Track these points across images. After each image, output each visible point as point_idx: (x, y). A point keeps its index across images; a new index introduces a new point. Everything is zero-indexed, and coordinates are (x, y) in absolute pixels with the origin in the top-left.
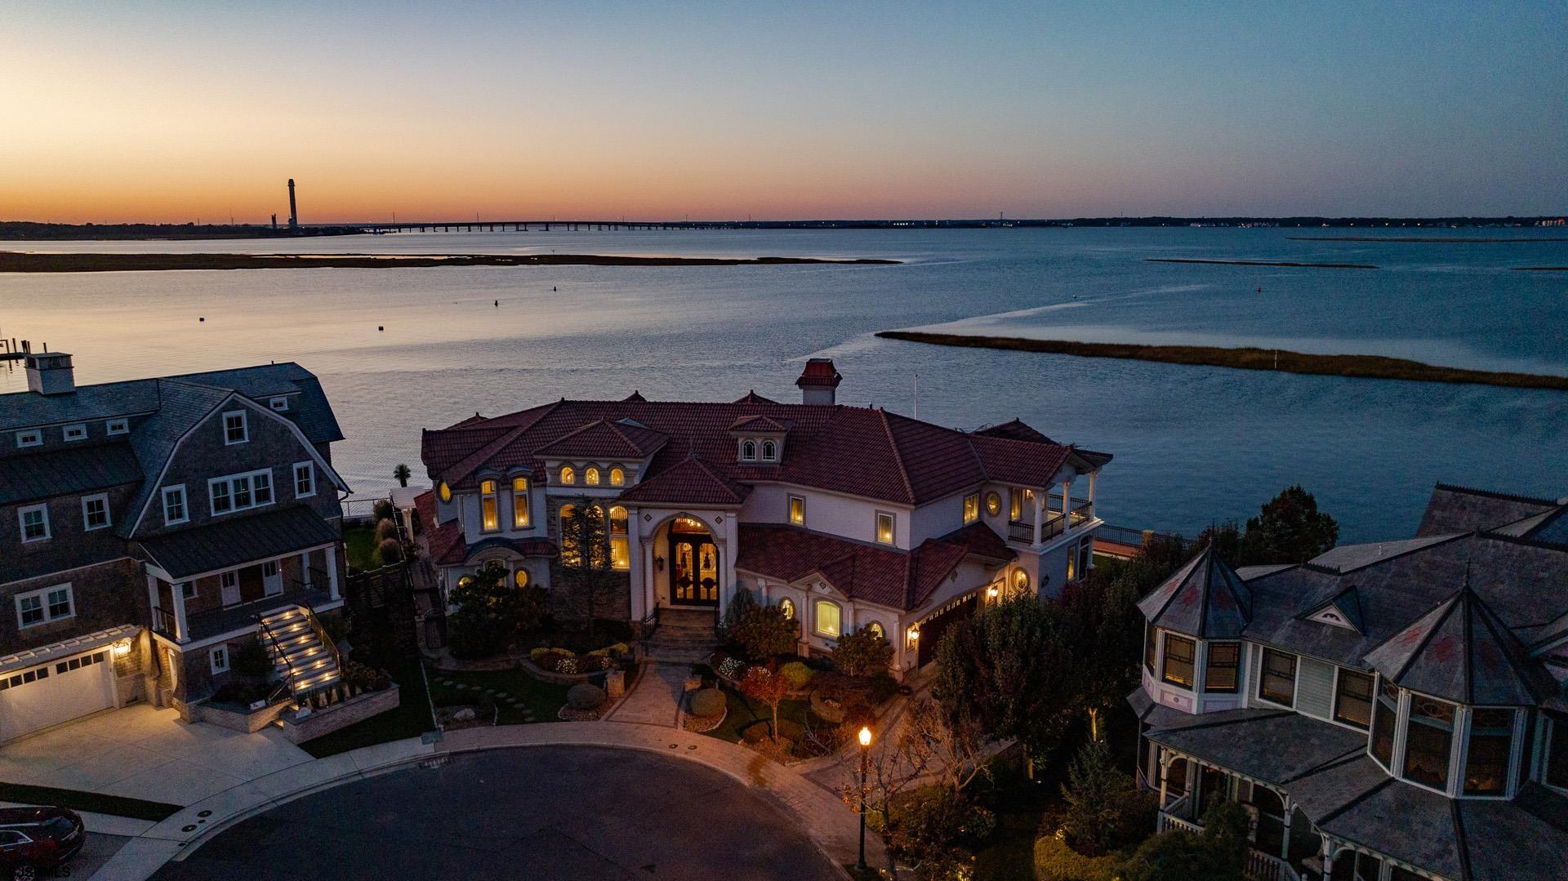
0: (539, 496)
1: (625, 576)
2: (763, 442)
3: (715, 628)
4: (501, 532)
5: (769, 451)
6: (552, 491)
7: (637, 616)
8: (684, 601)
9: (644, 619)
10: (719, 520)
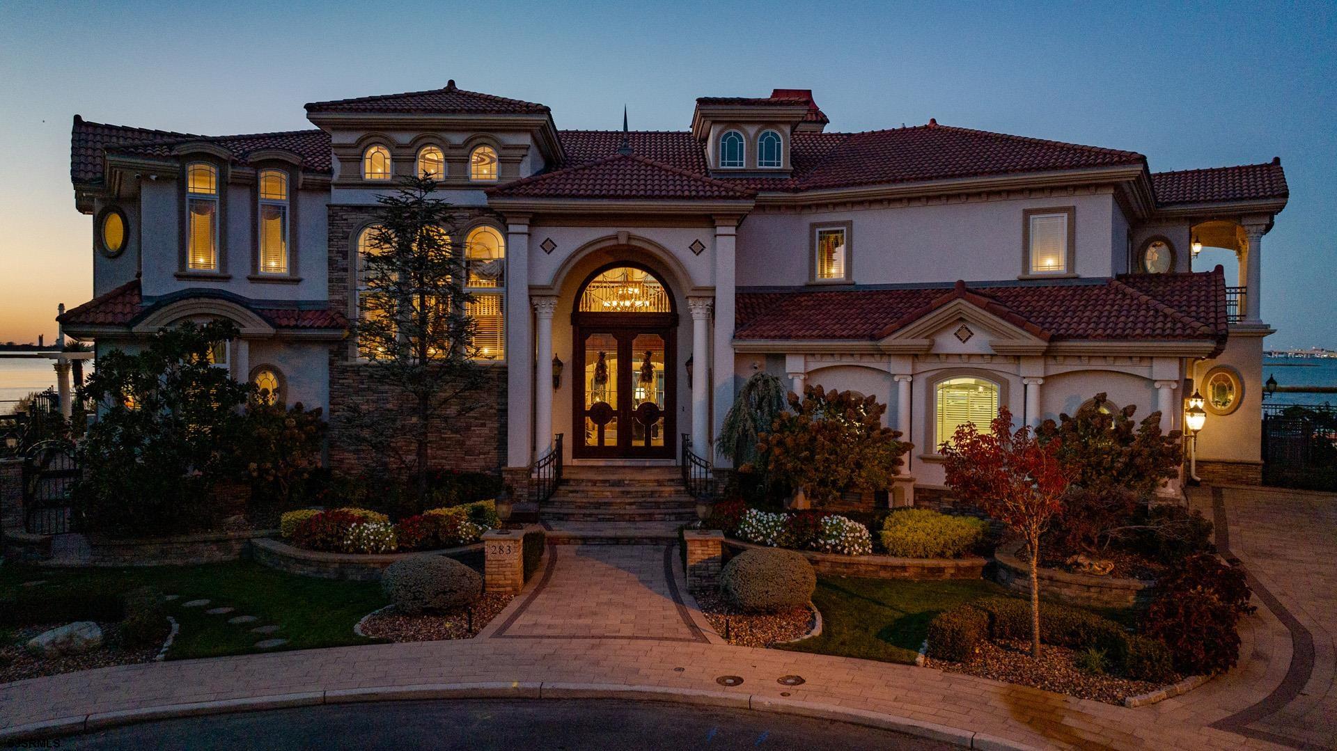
0: (312, 210)
1: (498, 376)
2: (759, 131)
3: (685, 480)
4: (227, 279)
5: (770, 151)
6: (340, 197)
7: (518, 457)
8: (601, 451)
9: (534, 465)
10: (697, 248)
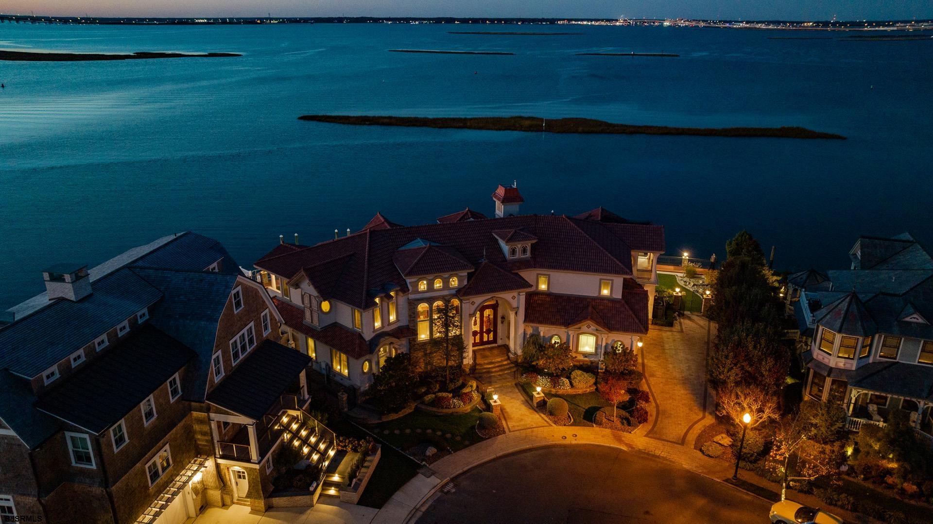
2: (521, 246)
3: (509, 358)
4: (383, 328)
5: (524, 251)
6: (412, 297)
10: (514, 298)
